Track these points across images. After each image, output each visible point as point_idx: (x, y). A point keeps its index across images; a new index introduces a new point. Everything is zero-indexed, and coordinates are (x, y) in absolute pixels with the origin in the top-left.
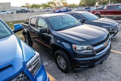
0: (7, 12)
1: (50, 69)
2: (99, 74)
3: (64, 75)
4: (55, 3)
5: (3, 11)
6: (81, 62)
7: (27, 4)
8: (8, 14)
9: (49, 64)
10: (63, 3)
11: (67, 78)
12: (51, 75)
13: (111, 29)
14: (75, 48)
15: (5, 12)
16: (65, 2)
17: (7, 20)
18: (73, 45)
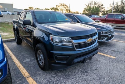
0: (8, 12)
1: (30, 66)
2: (81, 75)
3: (42, 72)
4: (59, 9)
5: (4, 12)
6: (58, 56)
7: (30, 8)
8: (8, 14)
9: (31, 61)
10: (67, 10)
11: (43, 75)
12: (27, 71)
13: (104, 32)
14: (52, 39)
15: (6, 13)
16: (69, 9)
17: (6, 20)
18: (50, 35)
